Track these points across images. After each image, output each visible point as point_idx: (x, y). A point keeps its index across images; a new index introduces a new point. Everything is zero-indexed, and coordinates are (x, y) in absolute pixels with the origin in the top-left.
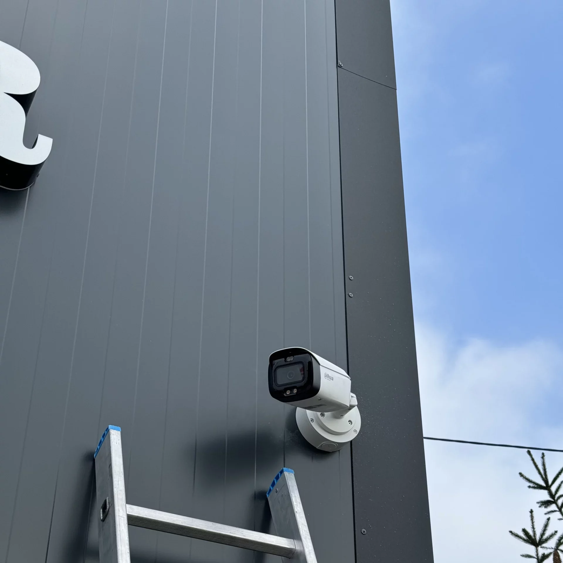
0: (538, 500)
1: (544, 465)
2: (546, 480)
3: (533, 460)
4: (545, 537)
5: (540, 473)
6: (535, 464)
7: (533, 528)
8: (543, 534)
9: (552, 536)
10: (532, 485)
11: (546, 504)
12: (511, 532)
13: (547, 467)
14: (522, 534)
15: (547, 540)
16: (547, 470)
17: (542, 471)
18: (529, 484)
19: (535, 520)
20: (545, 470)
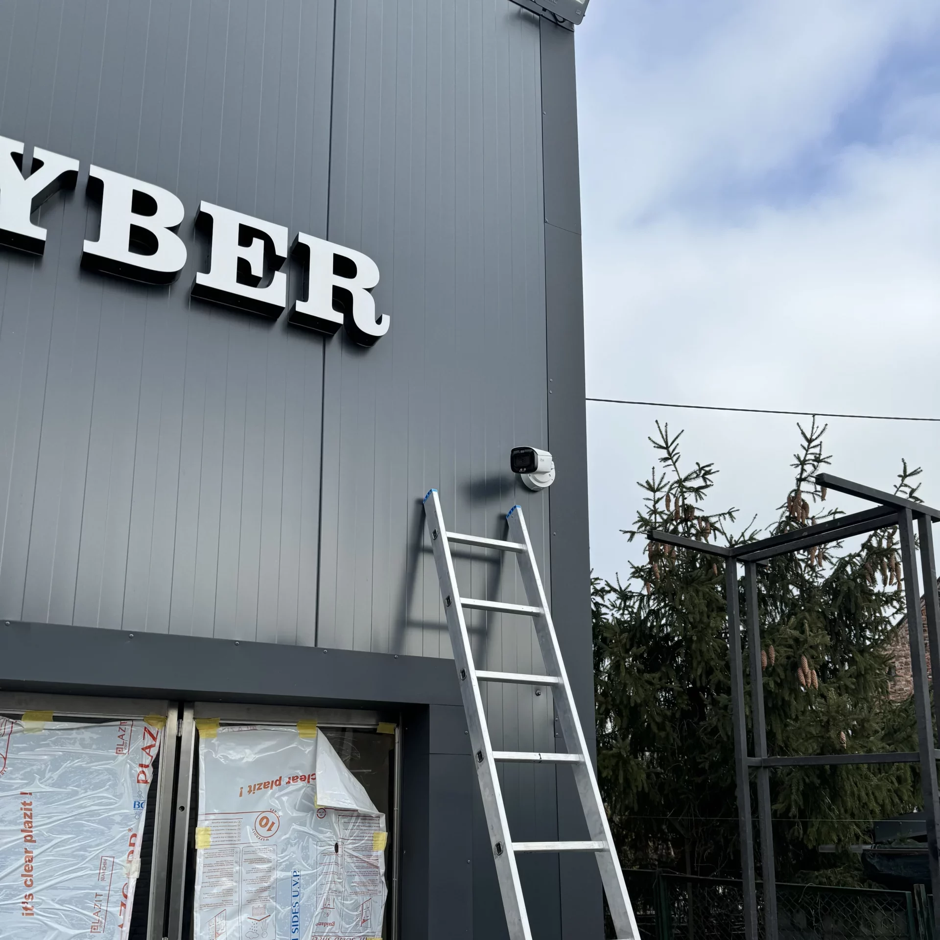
0: (660, 458)
1: (666, 432)
2: (666, 443)
3: (659, 427)
4: (661, 486)
5: (663, 437)
6: (660, 430)
7: (654, 480)
8: (659, 485)
9: (665, 485)
10: (656, 446)
11: (665, 459)
12: (638, 483)
13: (668, 433)
14: (645, 485)
15: (662, 488)
16: (668, 436)
17: (665, 437)
18: (654, 445)
19: (655, 474)
20: (666, 435)
